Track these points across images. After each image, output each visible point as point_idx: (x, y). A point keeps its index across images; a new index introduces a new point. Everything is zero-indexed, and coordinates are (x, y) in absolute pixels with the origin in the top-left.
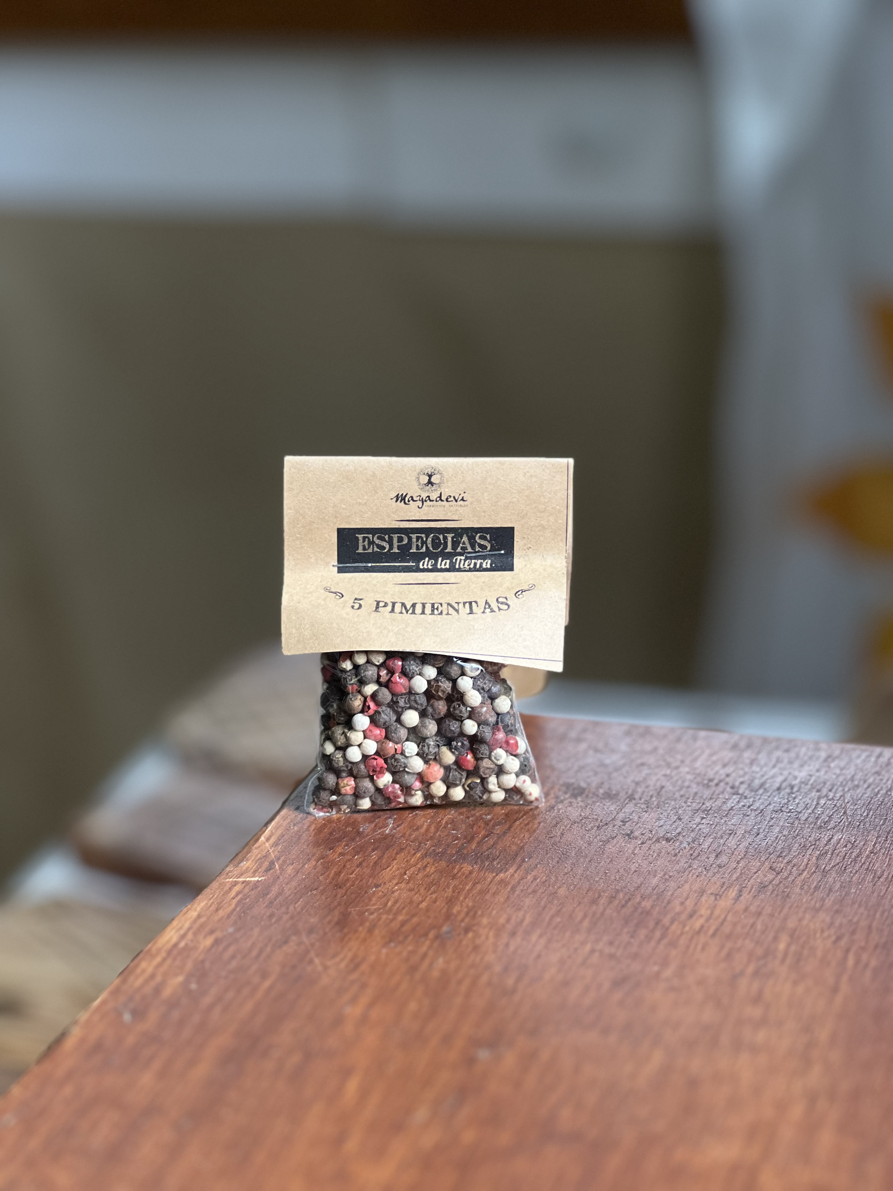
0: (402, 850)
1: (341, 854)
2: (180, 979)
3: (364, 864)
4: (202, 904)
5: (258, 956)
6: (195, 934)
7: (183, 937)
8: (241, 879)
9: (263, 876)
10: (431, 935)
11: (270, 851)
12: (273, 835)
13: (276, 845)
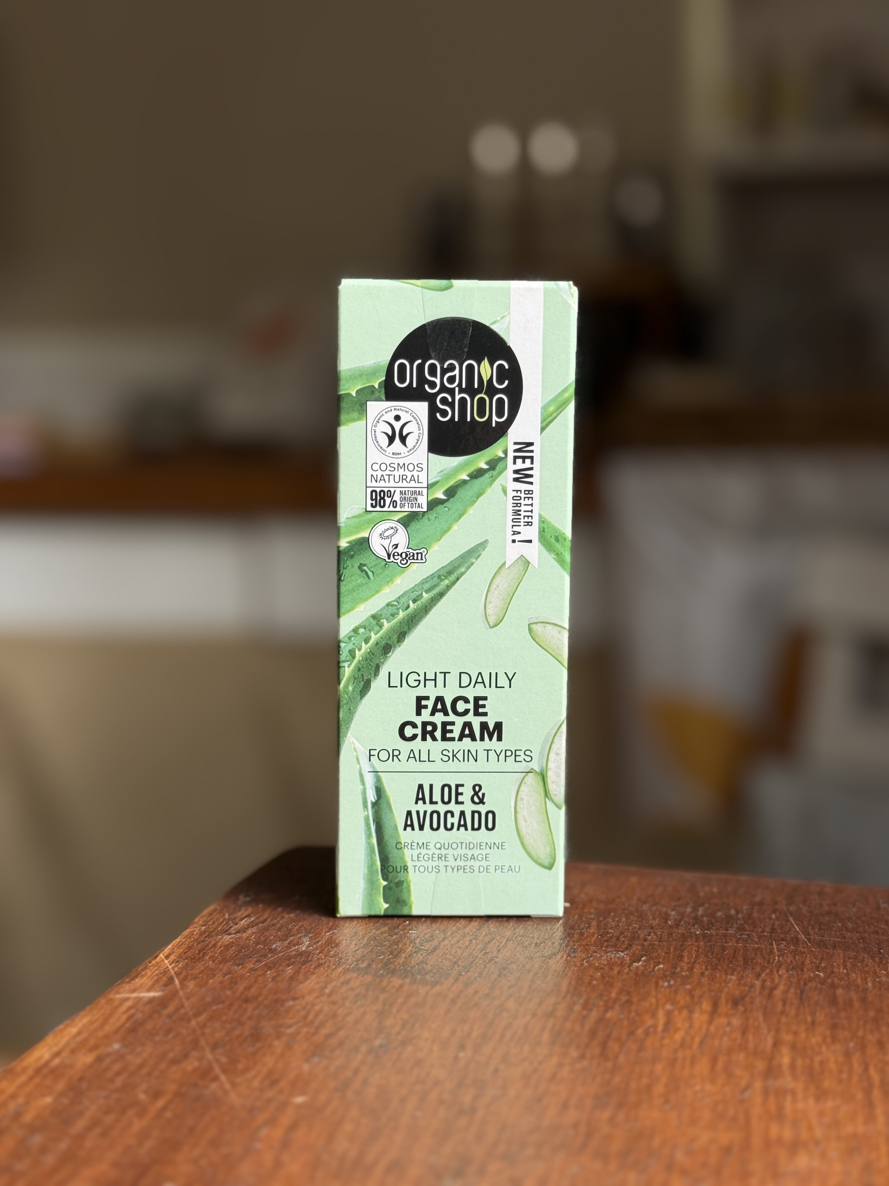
0: (320, 965)
1: (251, 969)
2: (48, 1100)
3: (279, 979)
4: (85, 1020)
5: (149, 1074)
6: (73, 1052)
7: (57, 1054)
9: (159, 991)
10: (364, 1048)
11: (170, 967)
12: (173, 953)
13: (176, 962)
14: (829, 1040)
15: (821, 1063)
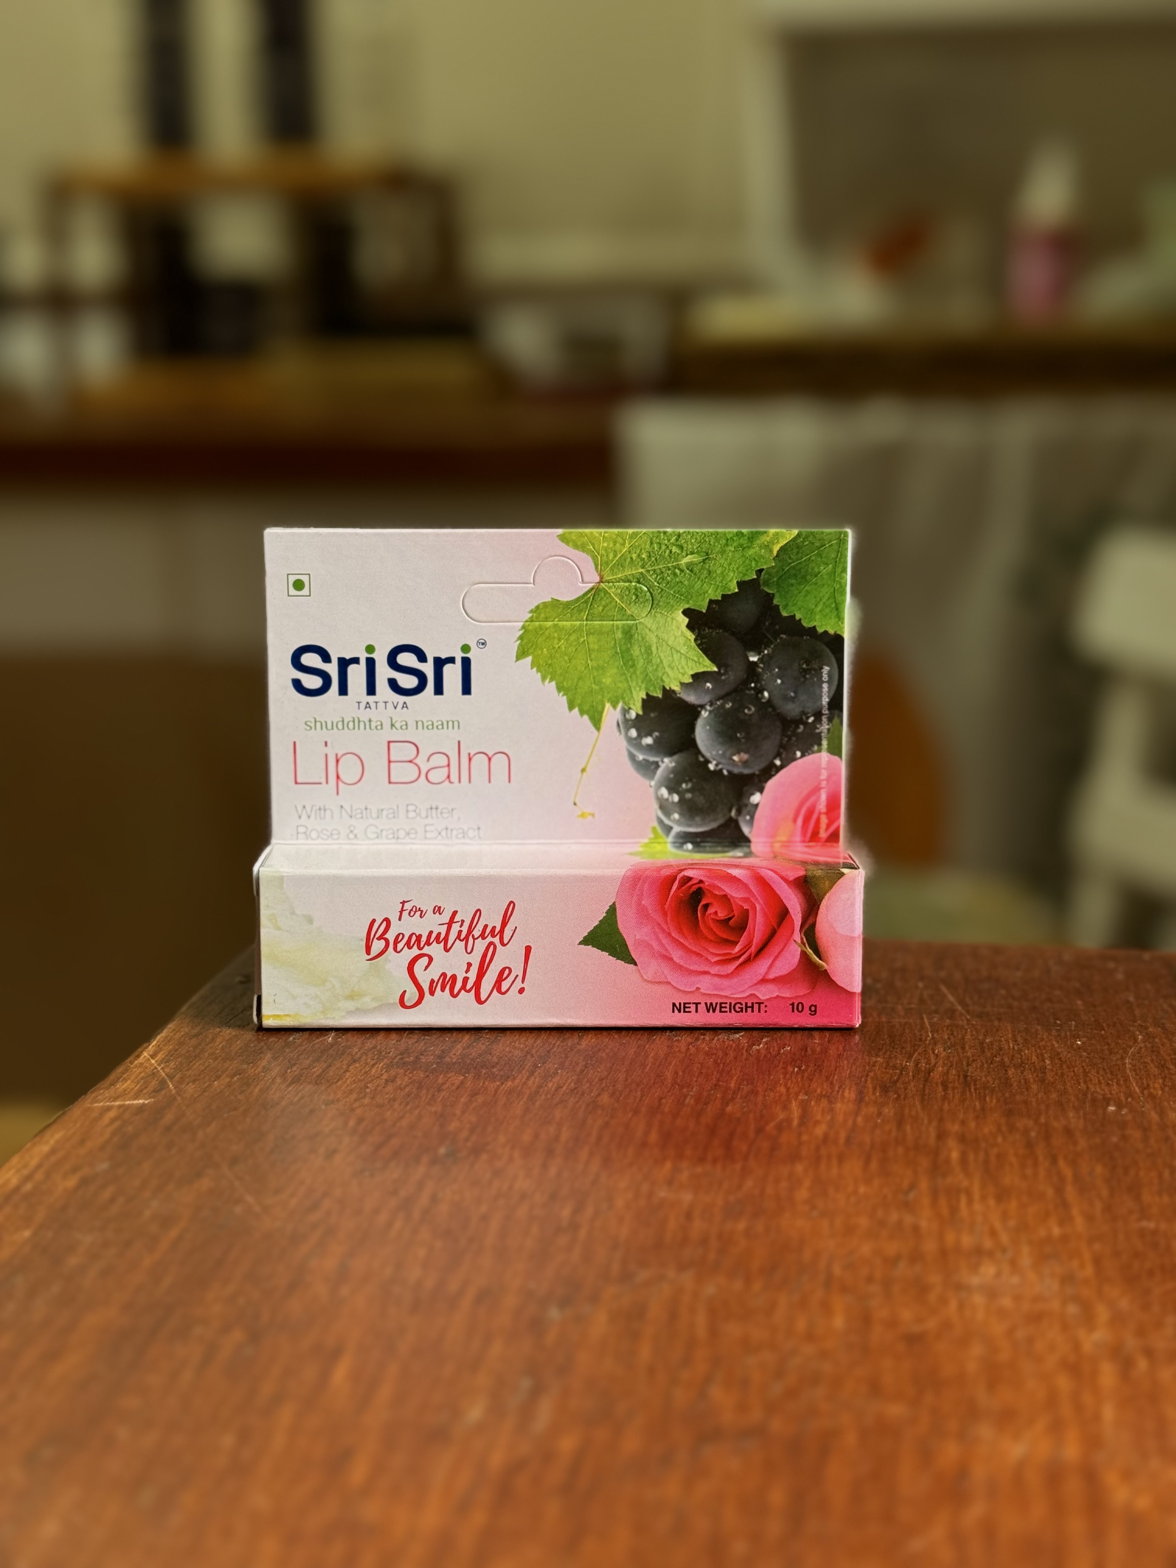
2: (27, 1233)
4: (58, 1136)
6: (48, 1173)
7: (28, 1178)
8: (117, 1103)
9: (150, 1098)
10: (425, 1159)
11: (159, 1069)
12: (161, 1050)
13: (166, 1062)
14: (1004, 1129)
15: (999, 1156)
